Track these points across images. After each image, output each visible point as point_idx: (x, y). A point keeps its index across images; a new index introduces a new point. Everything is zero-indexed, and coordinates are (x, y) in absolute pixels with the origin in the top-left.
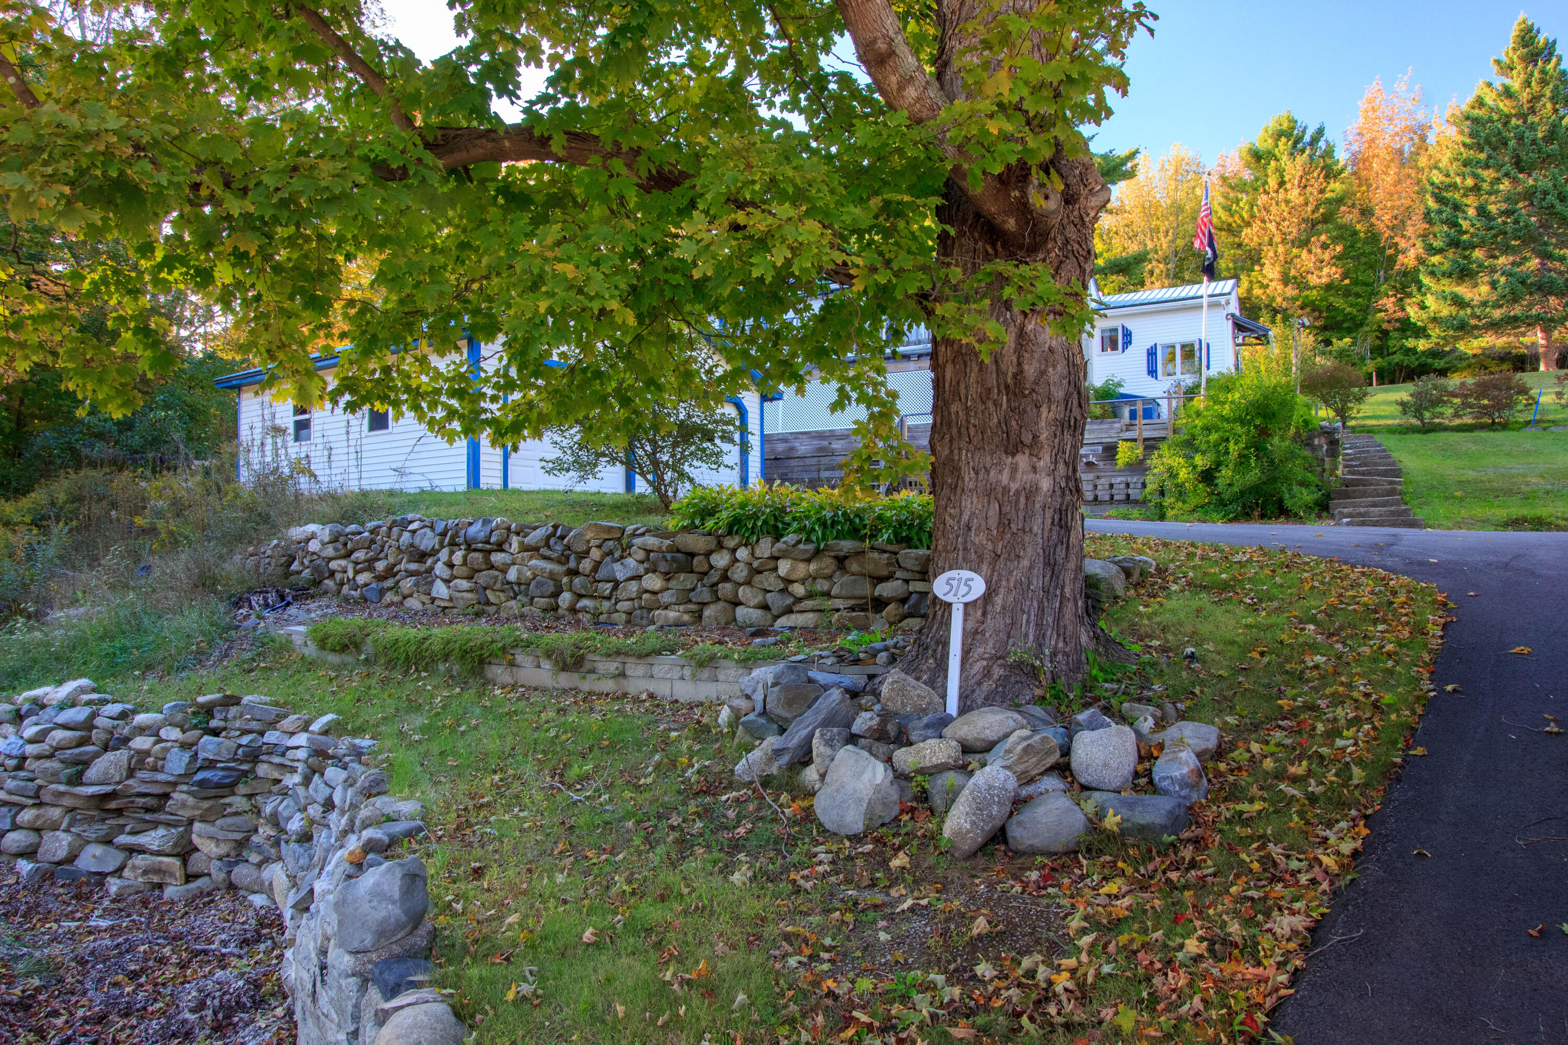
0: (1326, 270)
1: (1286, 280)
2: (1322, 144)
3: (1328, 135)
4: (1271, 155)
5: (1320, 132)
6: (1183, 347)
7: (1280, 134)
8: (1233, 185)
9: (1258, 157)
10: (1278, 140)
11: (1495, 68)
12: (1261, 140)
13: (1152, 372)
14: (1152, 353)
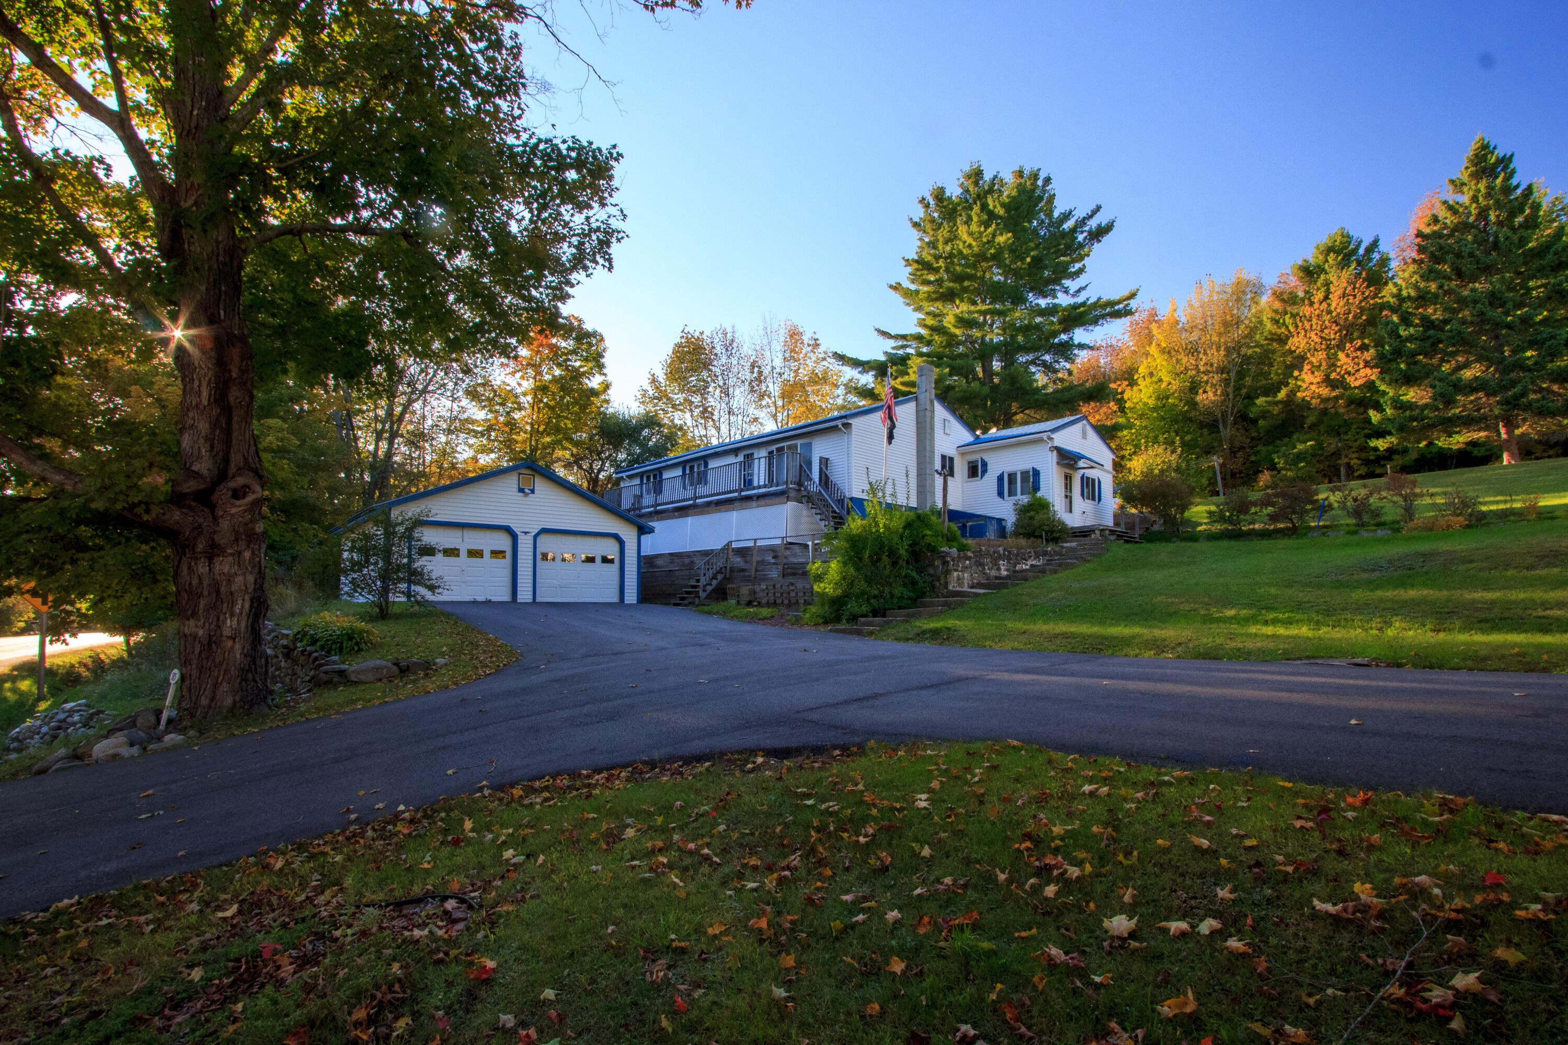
0: (1363, 372)
1: (1327, 381)
2: (1376, 256)
3: (1383, 247)
4: (1320, 270)
5: (1375, 244)
6: (1022, 473)
7: (1330, 250)
8: (1288, 299)
9: (1309, 272)
10: (1327, 255)
11: (1451, 188)
12: (1311, 256)
13: (1001, 494)
14: (1000, 479)
